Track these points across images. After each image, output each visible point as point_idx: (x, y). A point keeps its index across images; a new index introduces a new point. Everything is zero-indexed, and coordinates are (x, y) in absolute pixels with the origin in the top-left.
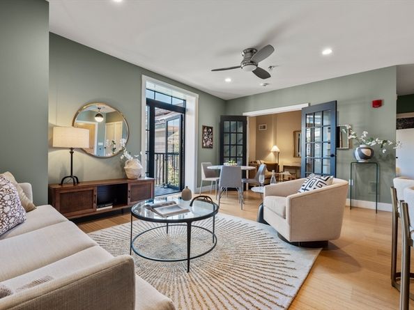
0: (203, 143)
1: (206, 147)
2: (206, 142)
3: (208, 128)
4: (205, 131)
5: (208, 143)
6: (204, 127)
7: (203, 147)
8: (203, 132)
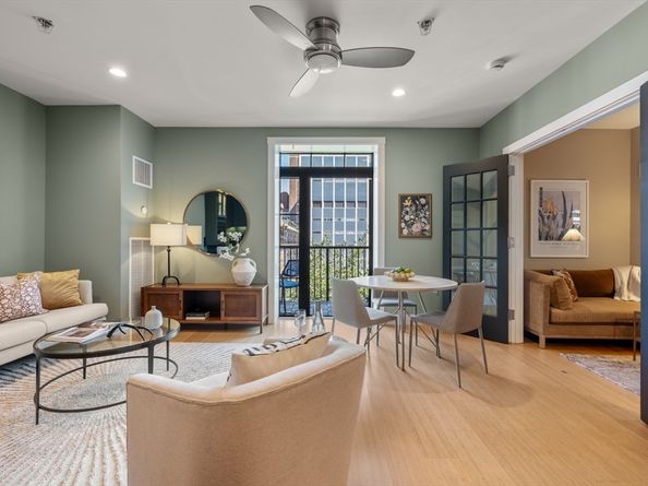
0: (401, 229)
1: (411, 236)
2: (409, 225)
3: (415, 198)
4: (407, 203)
5: (416, 228)
6: (403, 198)
7: (401, 236)
8: (402, 207)
